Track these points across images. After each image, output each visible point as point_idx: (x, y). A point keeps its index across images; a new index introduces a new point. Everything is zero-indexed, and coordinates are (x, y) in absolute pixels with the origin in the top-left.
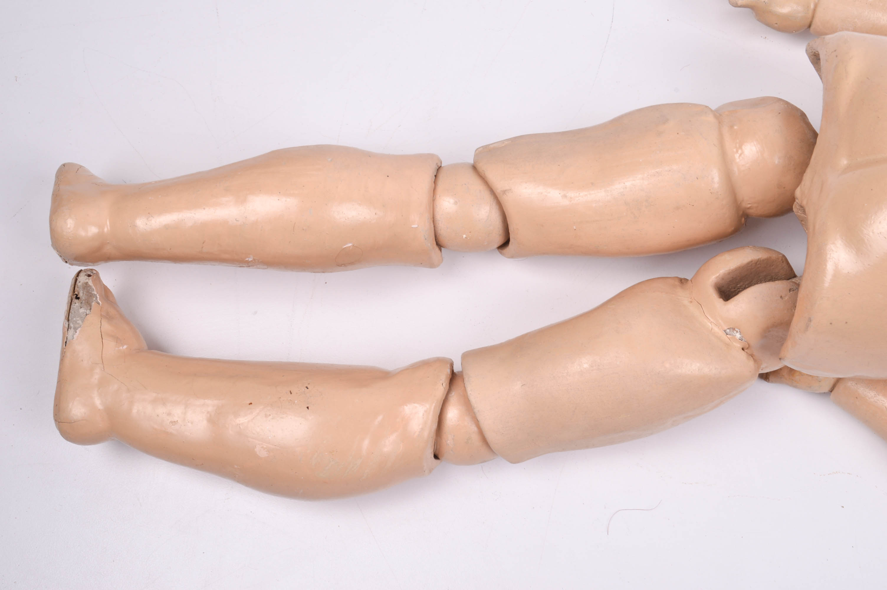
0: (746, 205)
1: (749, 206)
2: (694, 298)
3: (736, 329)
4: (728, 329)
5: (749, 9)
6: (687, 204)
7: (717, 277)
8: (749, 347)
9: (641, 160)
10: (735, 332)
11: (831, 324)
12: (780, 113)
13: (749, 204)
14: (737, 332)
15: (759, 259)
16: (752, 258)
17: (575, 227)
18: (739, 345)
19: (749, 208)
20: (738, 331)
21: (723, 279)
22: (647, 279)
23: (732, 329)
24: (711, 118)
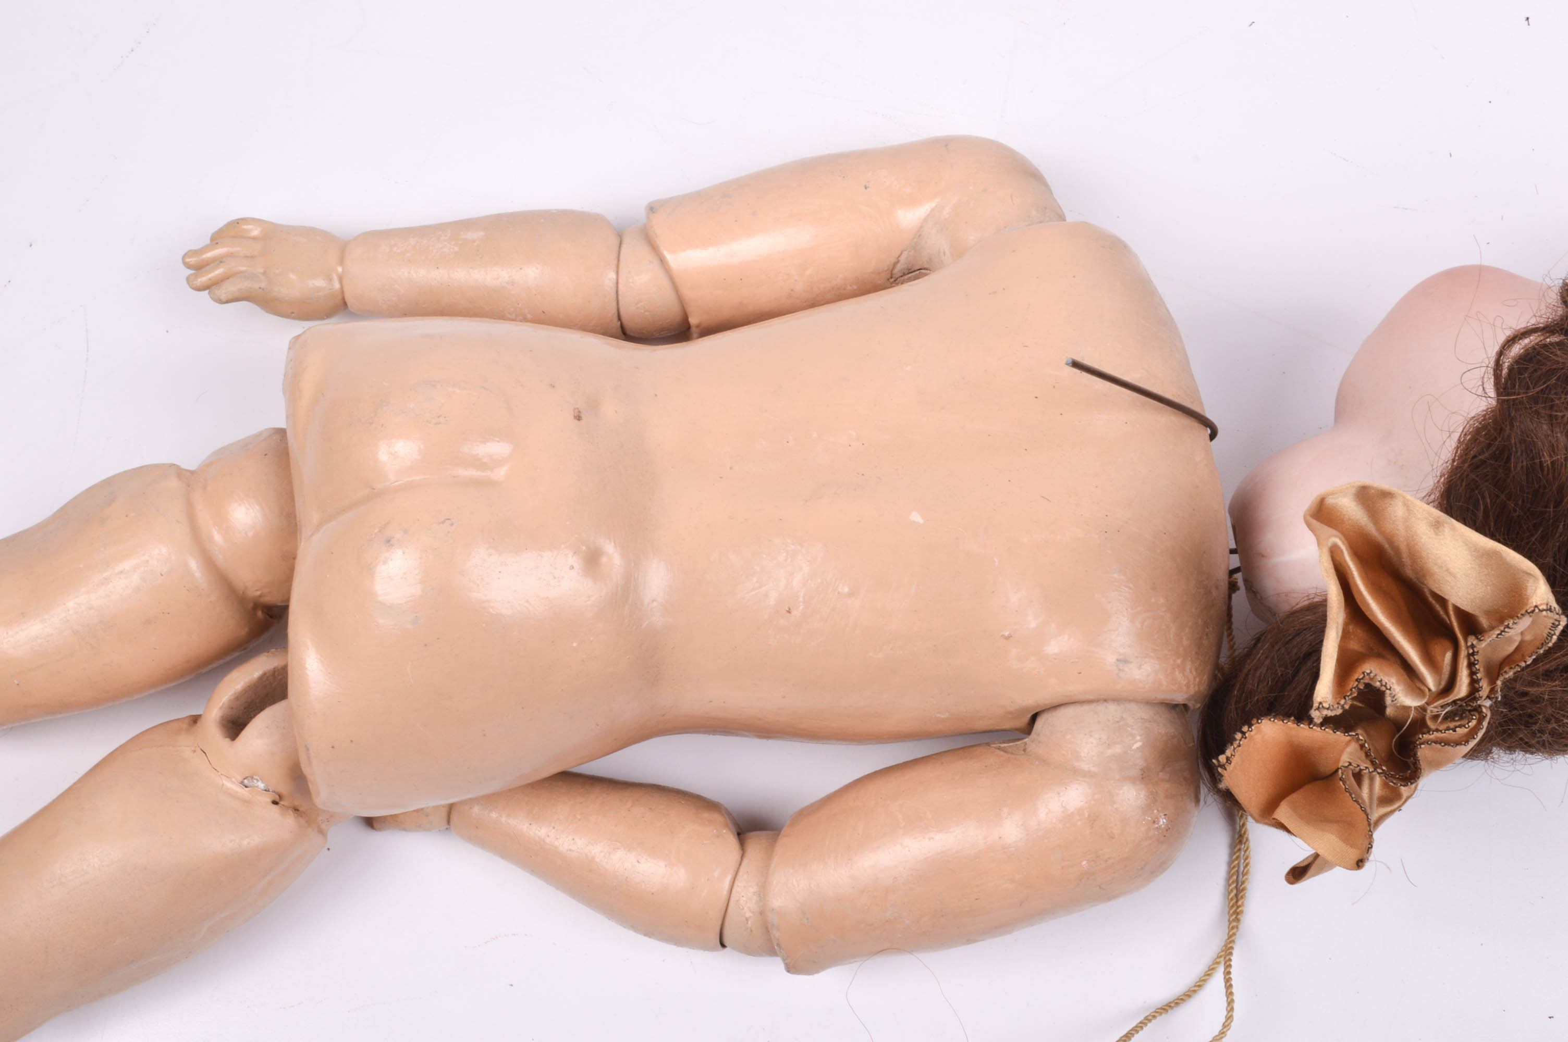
0: (254, 592)
1: (258, 593)
2: (198, 744)
3: (255, 777)
4: (244, 779)
5: (244, 303)
6: (160, 613)
7: (221, 708)
8: (281, 797)
9: (81, 566)
10: (255, 781)
11: (333, 747)
12: (266, 455)
13: (257, 590)
14: (257, 780)
15: (274, 668)
16: (265, 669)
17: (16, 682)
18: (268, 799)
19: (260, 596)
20: (258, 778)
21: (232, 708)
22: (144, 729)
23: (250, 779)
24: (174, 483)
